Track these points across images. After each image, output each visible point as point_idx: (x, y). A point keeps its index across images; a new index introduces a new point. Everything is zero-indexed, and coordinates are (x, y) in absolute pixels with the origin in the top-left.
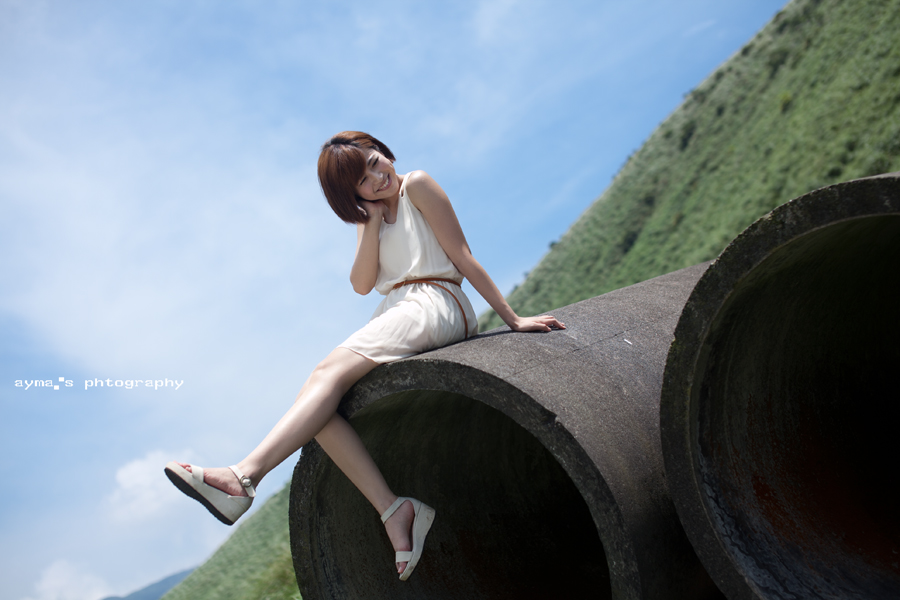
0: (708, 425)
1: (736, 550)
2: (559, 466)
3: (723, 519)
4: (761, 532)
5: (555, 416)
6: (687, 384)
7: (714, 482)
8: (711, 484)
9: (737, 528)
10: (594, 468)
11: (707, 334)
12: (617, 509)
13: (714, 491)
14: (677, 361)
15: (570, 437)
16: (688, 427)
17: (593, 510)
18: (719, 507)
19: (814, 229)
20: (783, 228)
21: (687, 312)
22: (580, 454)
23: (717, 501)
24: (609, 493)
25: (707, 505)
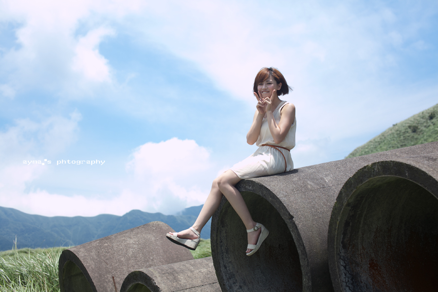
0: (349, 236)
1: (347, 288)
2: (292, 237)
3: (345, 275)
4: (365, 283)
5: (293, 217)
6: (338, 220)
7: (346, 259)
8: (344, 260)
9: (352, 280)
10: (302, 242)
11: (346, 203)
12: (307, 260)
13: (345, 263)
14: (336, 211)
15: (296, 227)
16: (336, 237)
17: (300, 257)
18: (346, 270)
19: (384, 176)
20: (374, 171)
21: (341, 193)
22: (299, 235)
23: (345, 267)
24: (306, 253)
25: (339, 268)
